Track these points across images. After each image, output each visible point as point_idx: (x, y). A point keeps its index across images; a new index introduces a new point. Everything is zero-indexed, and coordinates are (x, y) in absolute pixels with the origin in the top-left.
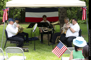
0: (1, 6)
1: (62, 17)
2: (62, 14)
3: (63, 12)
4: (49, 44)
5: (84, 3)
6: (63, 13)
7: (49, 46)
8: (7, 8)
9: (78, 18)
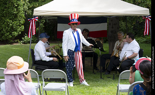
0: (14, 14)
1: (112, 32)
2: (113, 28)
3: (114, 24)
4: (93, 72)
5: (147, 10)
6: (114, 26)
7: (95, 74)
8: (35, 17)
9: (135, 35)
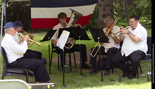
1: (103, 16)
3: (107, 5)
6: (106, 8)
